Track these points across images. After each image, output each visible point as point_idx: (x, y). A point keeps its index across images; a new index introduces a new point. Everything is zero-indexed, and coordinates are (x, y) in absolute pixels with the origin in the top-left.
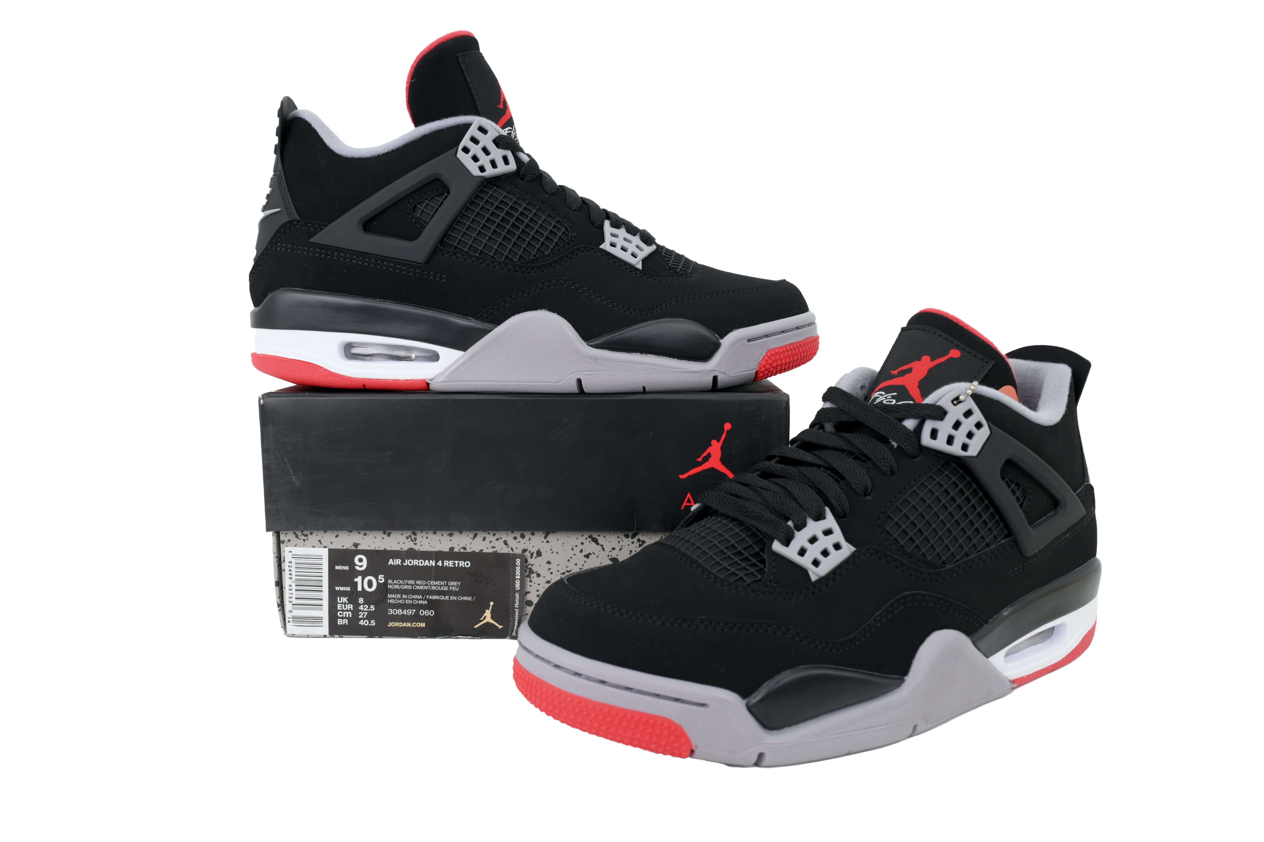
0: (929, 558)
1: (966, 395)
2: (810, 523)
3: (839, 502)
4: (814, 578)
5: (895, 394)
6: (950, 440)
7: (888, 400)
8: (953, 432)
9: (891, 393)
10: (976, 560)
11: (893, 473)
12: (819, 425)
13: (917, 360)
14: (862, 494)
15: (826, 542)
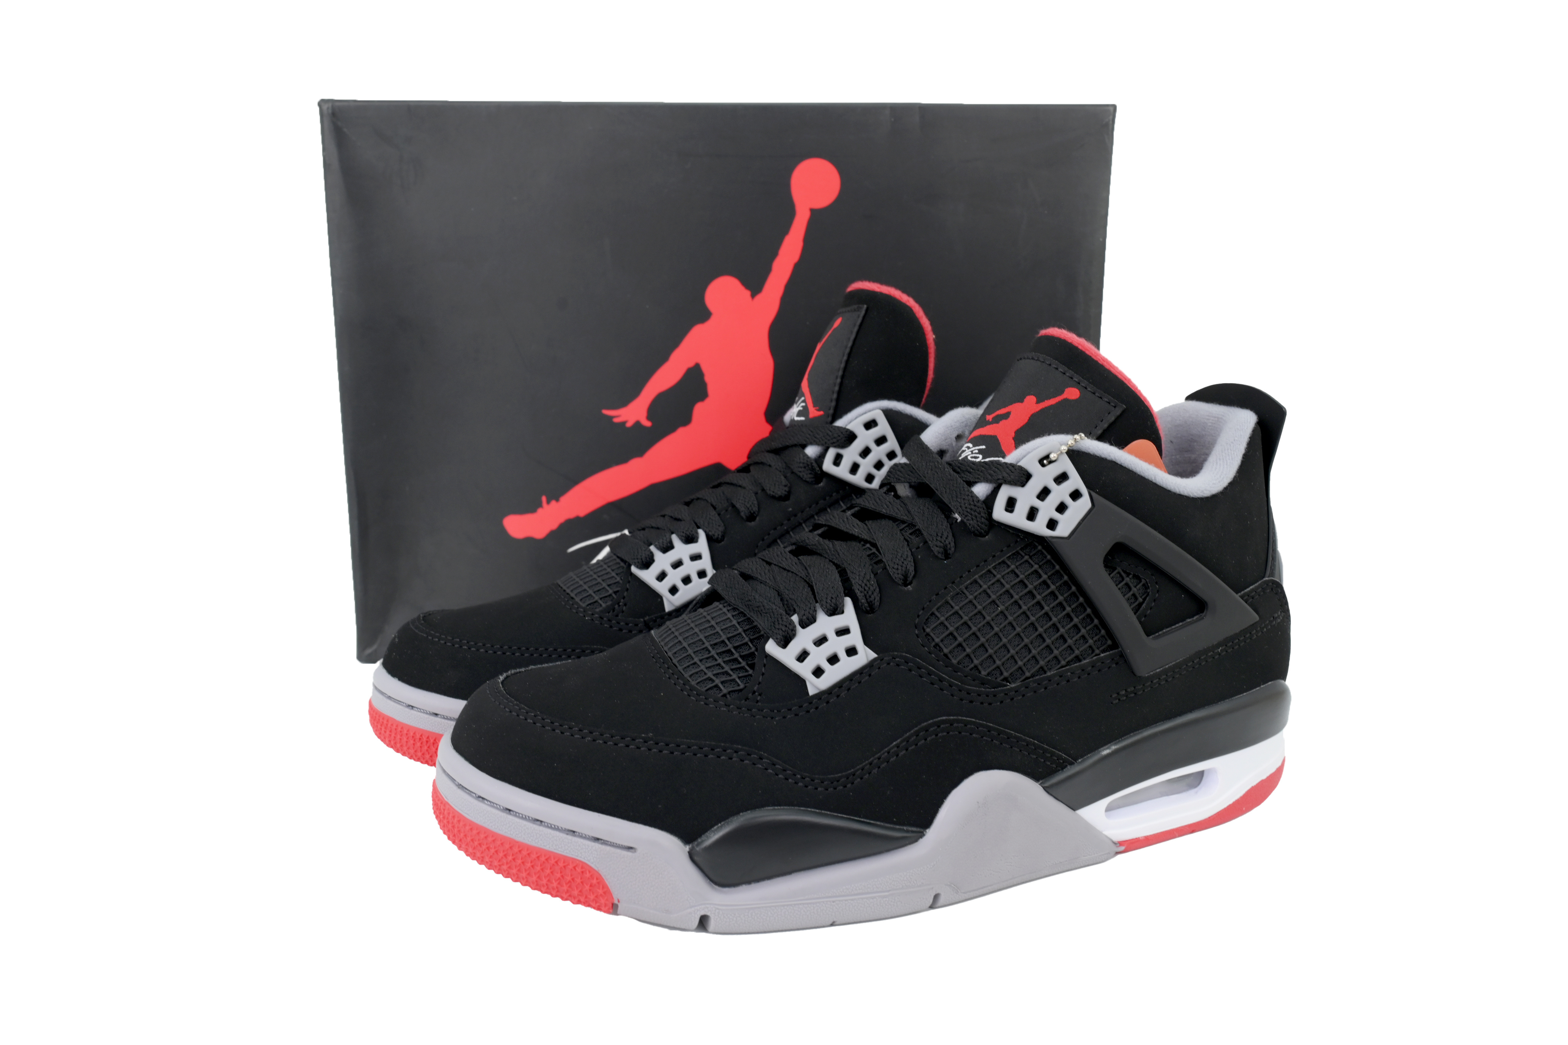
0: (984, 673)
1: (1059, 452)
2: (822, 617)
3: (865, 592)
4: (812, 691)
5: (984, 447)
6: (1032, 514)
7: (974, 455)
8: (1037, 503)
9: (978, 446)
10: (1057, 678)
11: (947, 556)
12: (889, 487)
13: (1019, 402)
14: (900, 582)
15: (837, 645)
